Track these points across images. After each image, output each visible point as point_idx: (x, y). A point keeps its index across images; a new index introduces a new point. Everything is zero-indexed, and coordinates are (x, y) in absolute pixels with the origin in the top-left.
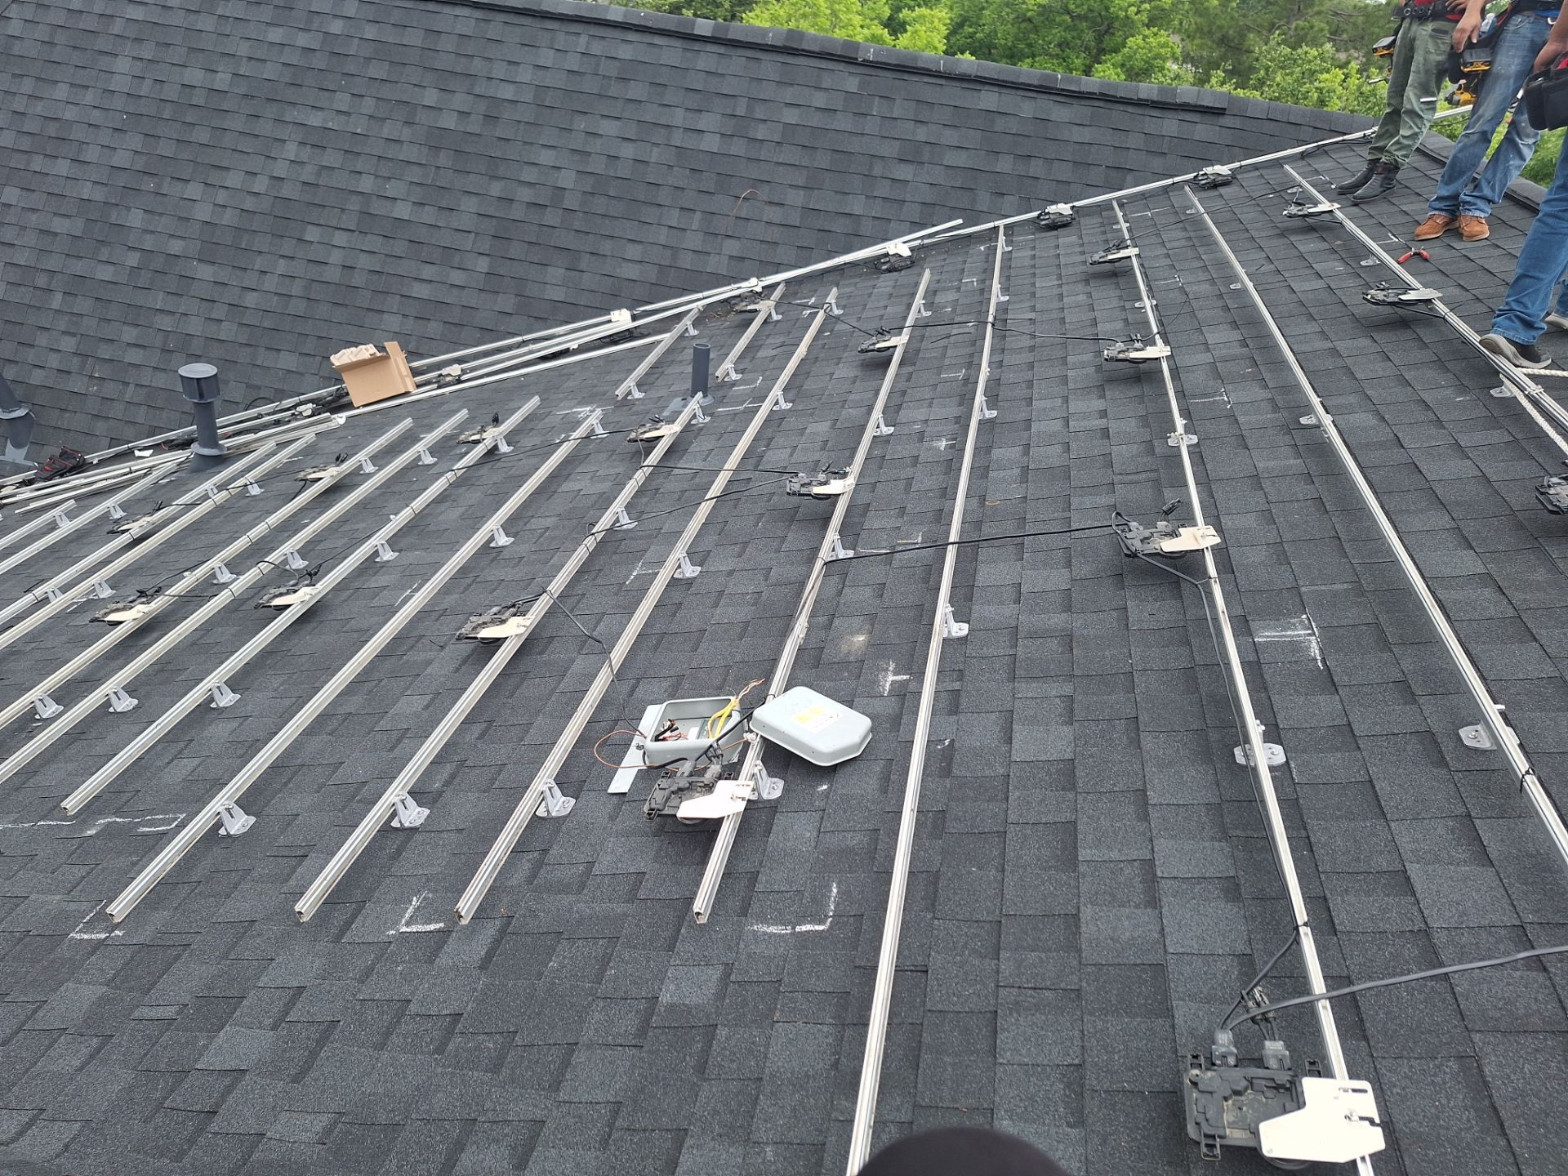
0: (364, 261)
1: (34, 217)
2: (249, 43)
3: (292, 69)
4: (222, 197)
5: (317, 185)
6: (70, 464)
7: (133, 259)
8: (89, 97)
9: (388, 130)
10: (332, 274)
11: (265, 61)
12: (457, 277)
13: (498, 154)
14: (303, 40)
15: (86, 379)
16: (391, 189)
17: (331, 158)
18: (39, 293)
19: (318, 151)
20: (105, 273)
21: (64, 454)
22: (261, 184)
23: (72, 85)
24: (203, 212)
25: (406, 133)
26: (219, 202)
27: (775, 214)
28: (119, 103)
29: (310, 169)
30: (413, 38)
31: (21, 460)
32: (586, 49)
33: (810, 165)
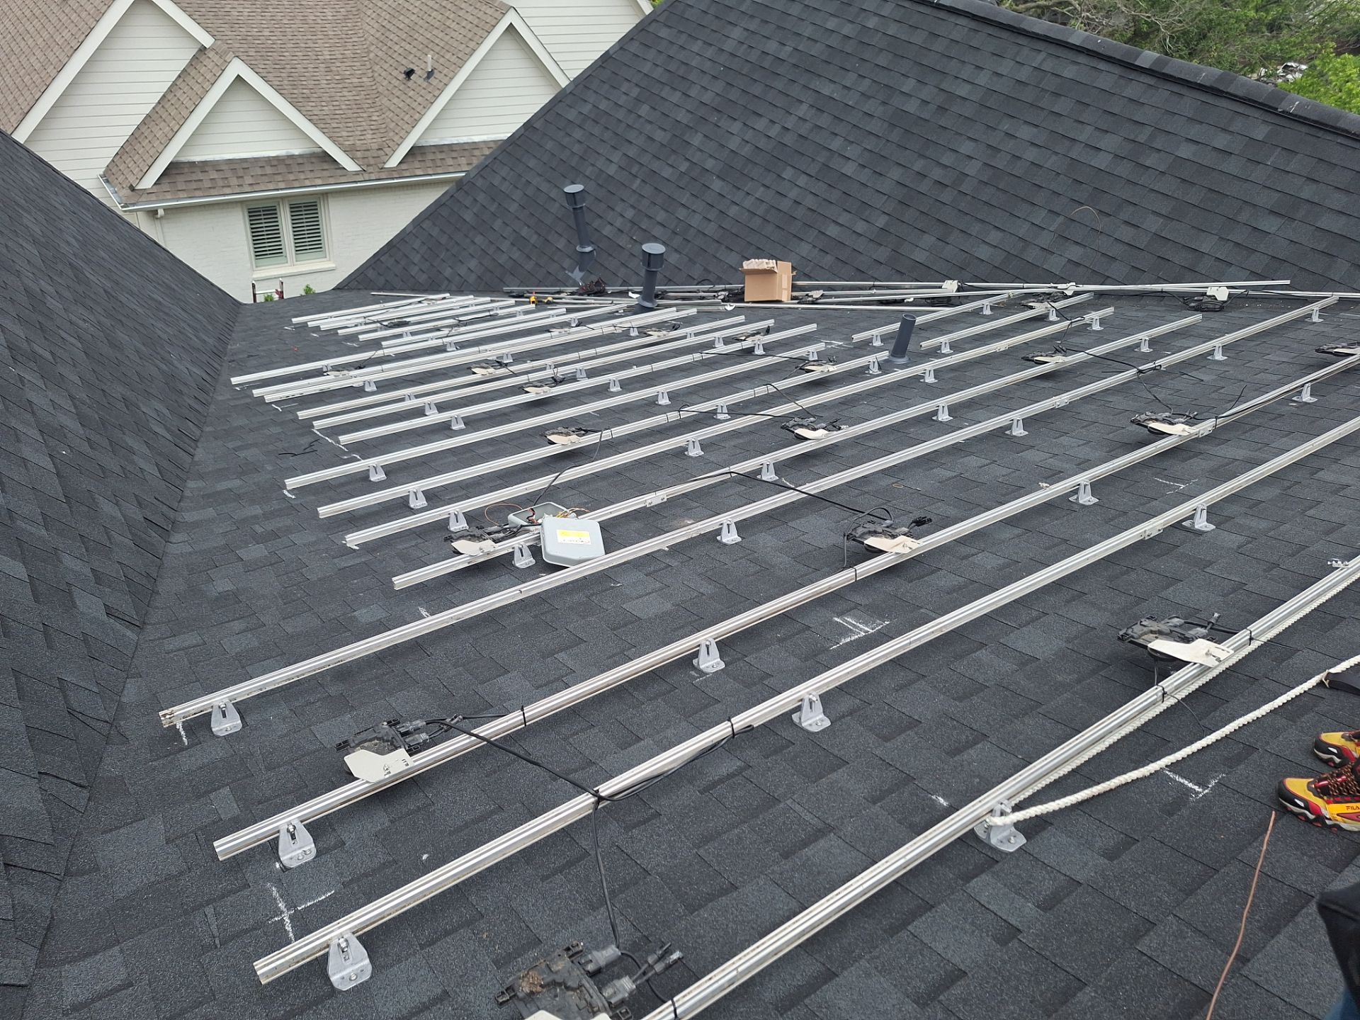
0: (809, 201)
1: (649, 127)
2: (814, 27)
3: (830, 50)
4: (749, 135)
5: (806, 138)
6: (596, 289)
7: (684, 167)
8: (710, 52)
9: (869, 106)
10: (785, 205)
11: (818, 42)
12: (860, 227)
13: (934, 139)
14: (847, 30)
15: (628, 238)
16: (851, 151)
17: (824, 121)
18: (631, 176)
19: (819, 113)
20: (667, 172)
21: (598, 283)
22: (774, 131)
23: (705, 43)
24: (733, 144)
25: (879, 110)
26: (746, 138)
27: (1126, 233)
28: (722, 59)
29: (808, 126)
30: (918, 38)
31: (578, 279)
32: (1040, 64)
33: (1181, 198)
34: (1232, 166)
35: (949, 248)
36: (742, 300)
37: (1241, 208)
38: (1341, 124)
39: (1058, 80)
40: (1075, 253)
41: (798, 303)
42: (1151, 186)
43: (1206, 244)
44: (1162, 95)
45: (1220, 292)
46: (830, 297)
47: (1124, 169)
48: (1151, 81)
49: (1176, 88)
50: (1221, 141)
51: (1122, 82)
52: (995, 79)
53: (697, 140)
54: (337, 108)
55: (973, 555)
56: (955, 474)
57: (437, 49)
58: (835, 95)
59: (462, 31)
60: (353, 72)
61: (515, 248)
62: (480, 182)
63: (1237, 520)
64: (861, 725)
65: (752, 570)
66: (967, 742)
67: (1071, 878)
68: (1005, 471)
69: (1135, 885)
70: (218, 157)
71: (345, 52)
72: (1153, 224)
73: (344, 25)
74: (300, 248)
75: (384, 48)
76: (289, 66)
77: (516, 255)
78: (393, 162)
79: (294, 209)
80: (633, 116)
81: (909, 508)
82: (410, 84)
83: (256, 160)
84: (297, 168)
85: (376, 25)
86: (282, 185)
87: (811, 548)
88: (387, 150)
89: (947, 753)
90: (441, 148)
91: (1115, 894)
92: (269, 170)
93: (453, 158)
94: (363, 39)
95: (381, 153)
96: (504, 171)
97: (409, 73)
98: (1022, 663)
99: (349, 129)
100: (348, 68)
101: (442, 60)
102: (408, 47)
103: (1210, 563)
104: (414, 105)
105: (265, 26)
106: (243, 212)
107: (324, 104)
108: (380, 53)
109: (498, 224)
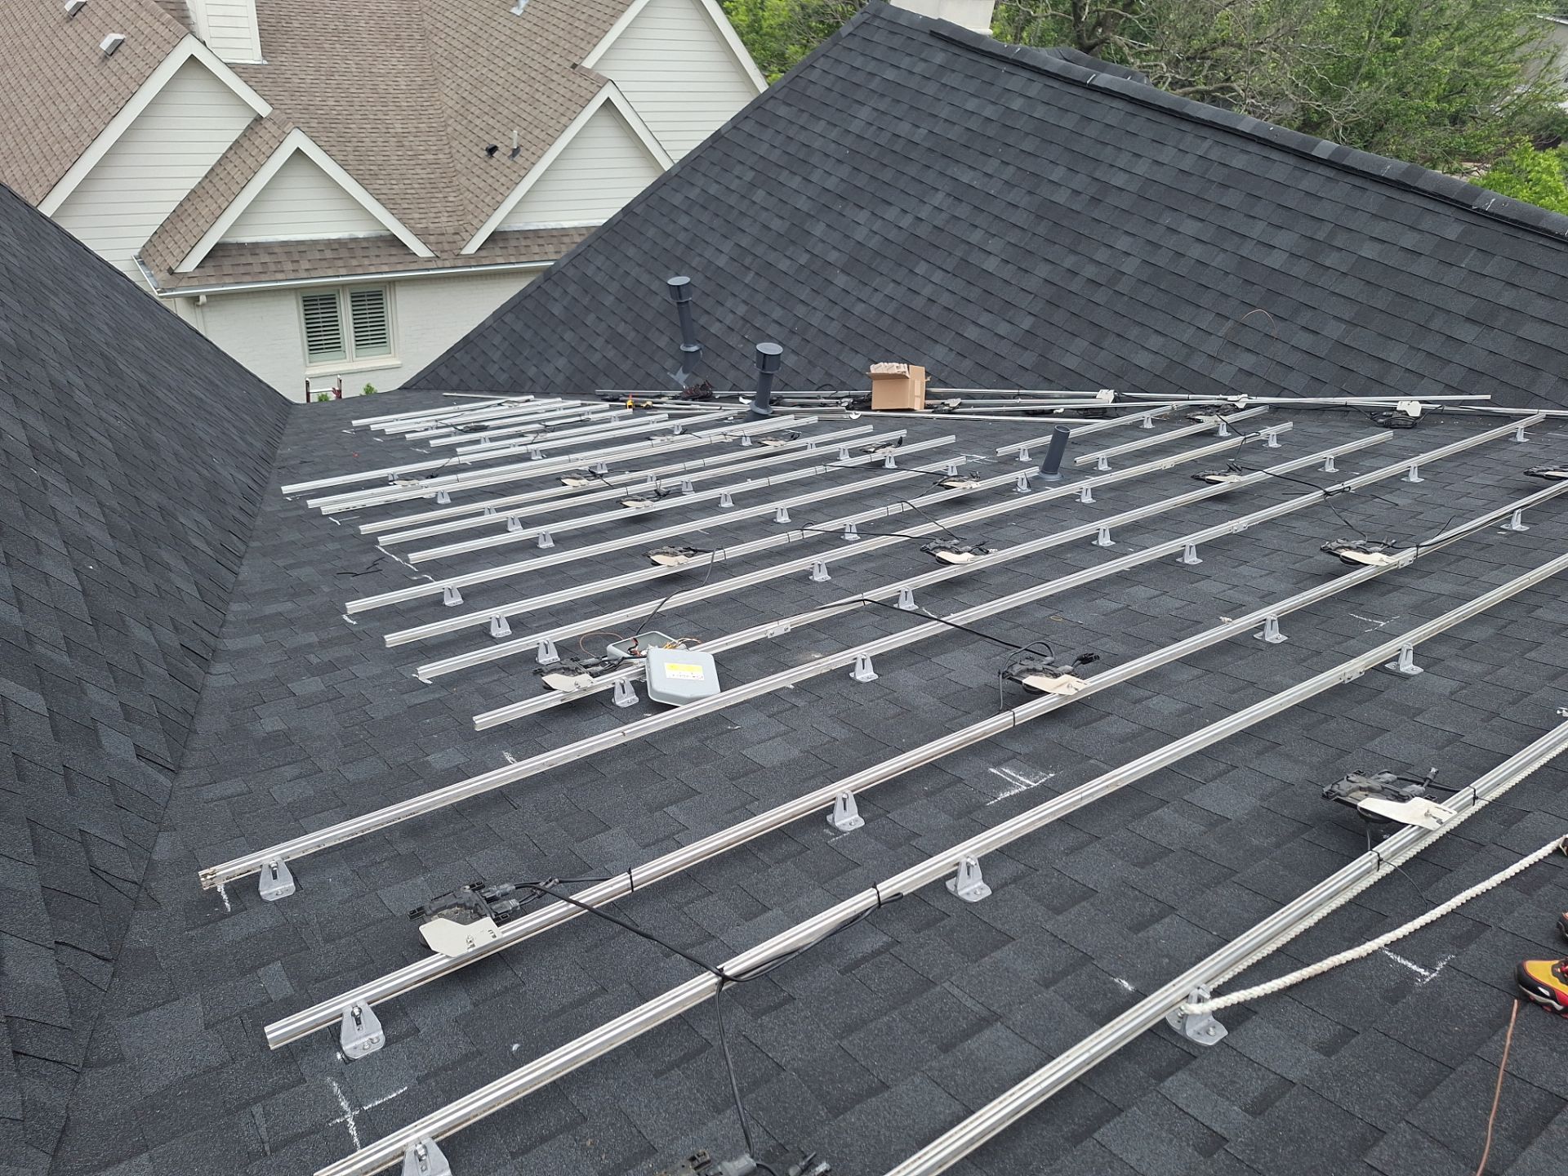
0: (945, 299)
1: (764, 214)
2: (952, 108)
3: (970, 133)
4: (877, 225)
5: (943, 230)
6: (701, 393)
7: (804, 259)
8: (834, 134)
9: (1012, 196)
10: (918, 303)
11: (955, 124)
12: (1003, 328)
13: (1086, 233)
14: (989, 111)
15: (740, 337)
16: (993, 245)
17: (963, 211)
18: (743, 268)
19: (956, 202)
20: (784, 265)
21: (704, 387)
22: (906, 221)
23: (829, 123)
24: (860, 234)
25: (1024, 201)
26: (874, 229)
27: (1304, 340)
28: (848, 141)
29: (944, 216)
30: (1069, 122)
31: (681, 382)
32: (1206, 152)
33: (1365, 302)
34: (1422, 268)
35: (1103, 353)
36: (869, 408)
37: (1433, 314)
38: (1543, 224)
39: (1226, 171)
40: (1247, 361)
41: (933, 412)
42: (1331, 289)
43: (1395, 354)
44: (1342, 189)
45: (1411, 406)
46: (969, 406)
47: (1300, 269)
48: (1330, 173)
49: (1358, 182)
50: (1409, 240)
51: (1298, 173)
52: (1155, 168)
53: (819, 230)
54: (409, 186)
55: (1147, 698)
56: (1122, 605)
57: (524, 124)
58: (974, 183)
59: (552, 105)
60: (427, 147)
61: (610, 346)
62: (571, 272)
63: (1447, 663)
64: (1029, 895)
65: (891, 712)
66: (1152, 916)
67: (1282, 1077)
68: (1178, 603)
69: (1359, 1085)
70: (271, 239)
71: (420, 125)
72: (1334, 330)
73: (419, 95)
74: (360, 342)
75: (464, 122)
76: (355, 139)
77: (611, 353)
78: (471, 248)
79: (357, 298)
80: (746, 202)
81: (1071, 644)
82: (493, 162)
83: (315, 242)
84: (359, 253)
85: (455, 97)
86: (343, 271)
87: (958, 687)
88: (464, 234)
89: (1130, 929)
90: (525, 234)
91: (1335, 1096)
92: (328, 254)
93: (539, 245)
94: (440, 111)
95: (457, 237)
96: (599, 261)
97: (492, 150)
98: (1211, 824)
99: (421, 211)
100: (422, 143)
101: (529, 137)
102: (491, 121)
103: (1420, 711)
104: (497, 185)
105: (330, 95)
106: (297, 299)
107: (394, 182)
108: (459, 128)
109: (590, 319)
